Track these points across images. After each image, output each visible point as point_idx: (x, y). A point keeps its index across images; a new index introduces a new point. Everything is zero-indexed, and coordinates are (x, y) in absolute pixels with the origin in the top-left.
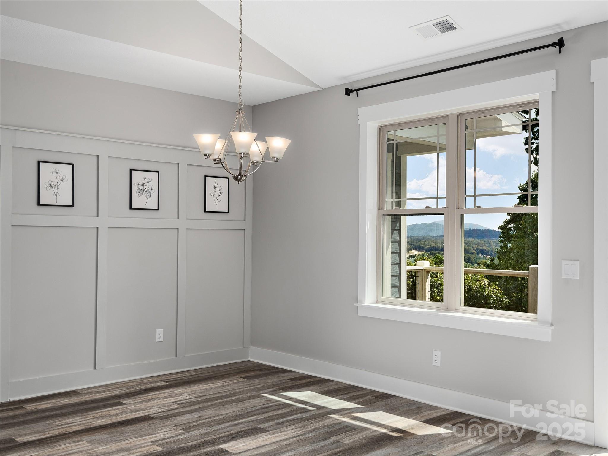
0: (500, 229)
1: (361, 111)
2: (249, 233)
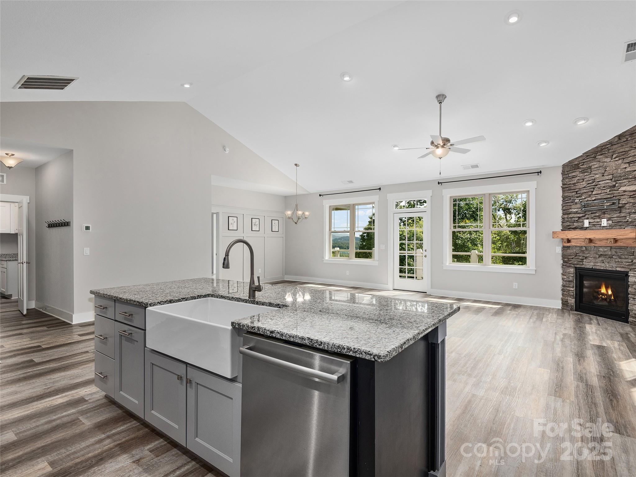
0: (360, 236)
1: (324, 201)
2: (284, 238)
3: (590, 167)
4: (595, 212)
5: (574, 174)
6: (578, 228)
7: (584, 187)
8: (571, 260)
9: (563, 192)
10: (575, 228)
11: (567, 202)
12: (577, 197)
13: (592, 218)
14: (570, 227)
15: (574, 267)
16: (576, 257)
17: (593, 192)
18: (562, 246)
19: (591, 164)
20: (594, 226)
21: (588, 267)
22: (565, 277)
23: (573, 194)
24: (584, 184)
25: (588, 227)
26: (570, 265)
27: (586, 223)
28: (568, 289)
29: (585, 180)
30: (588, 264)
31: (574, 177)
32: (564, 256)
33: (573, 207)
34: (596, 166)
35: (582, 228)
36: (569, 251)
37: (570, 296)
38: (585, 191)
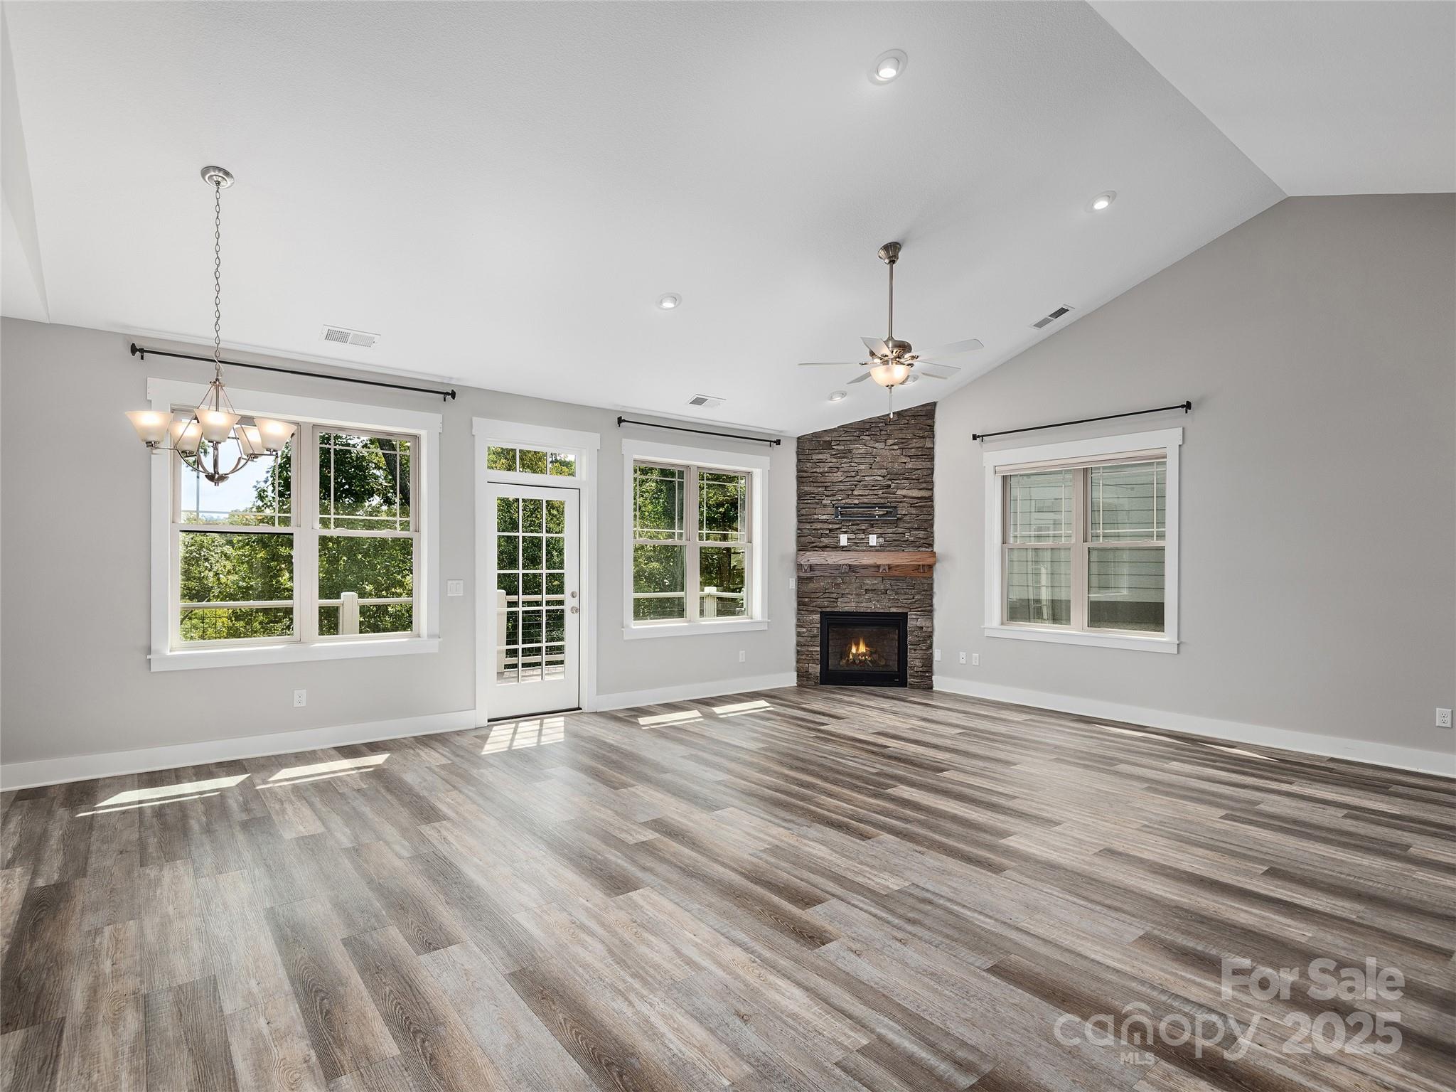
3: (850, 451)
4: (858, 522)
5: (820, 456)
6: (828, 547)
7: (841, 482)
8: (816, 599)
9: (798, 485)
10: (824, 548)
11: (809, 501)
12: (826, 496)
13: (853, 532)
14: (814, 545)
15: (821, 612)
16: (827, 595)
17: (853, 490)
18: (796, 577)
19: (852, 447)
20: (854, 545)
21: (846, 609)
22: (804, 630)
23: (820, 489)
24: (839, 476)
25: (846, 547)
26: (814, 608)
27: (844, 539)
28: (810, 649)
29: (841, 470)
30: (845, 605)
31: (821, 461)
32: (800, 595)
33: (817, 511)
34: (861, 451)
35: (837, 547)
36: (812, 586)
37: (814, 661)
38: (843, 488)
